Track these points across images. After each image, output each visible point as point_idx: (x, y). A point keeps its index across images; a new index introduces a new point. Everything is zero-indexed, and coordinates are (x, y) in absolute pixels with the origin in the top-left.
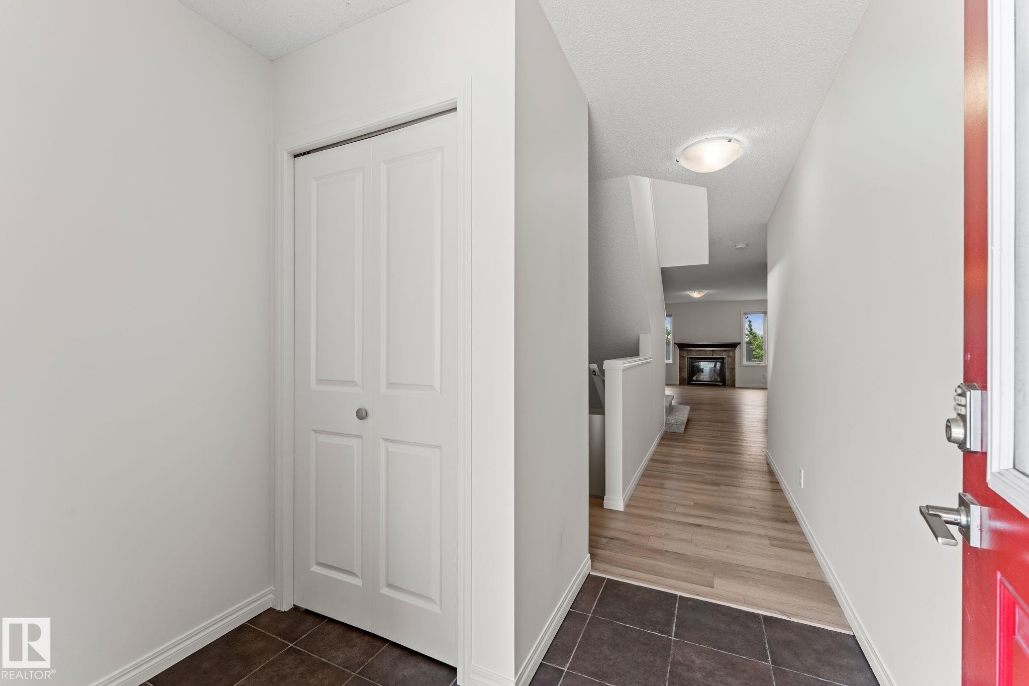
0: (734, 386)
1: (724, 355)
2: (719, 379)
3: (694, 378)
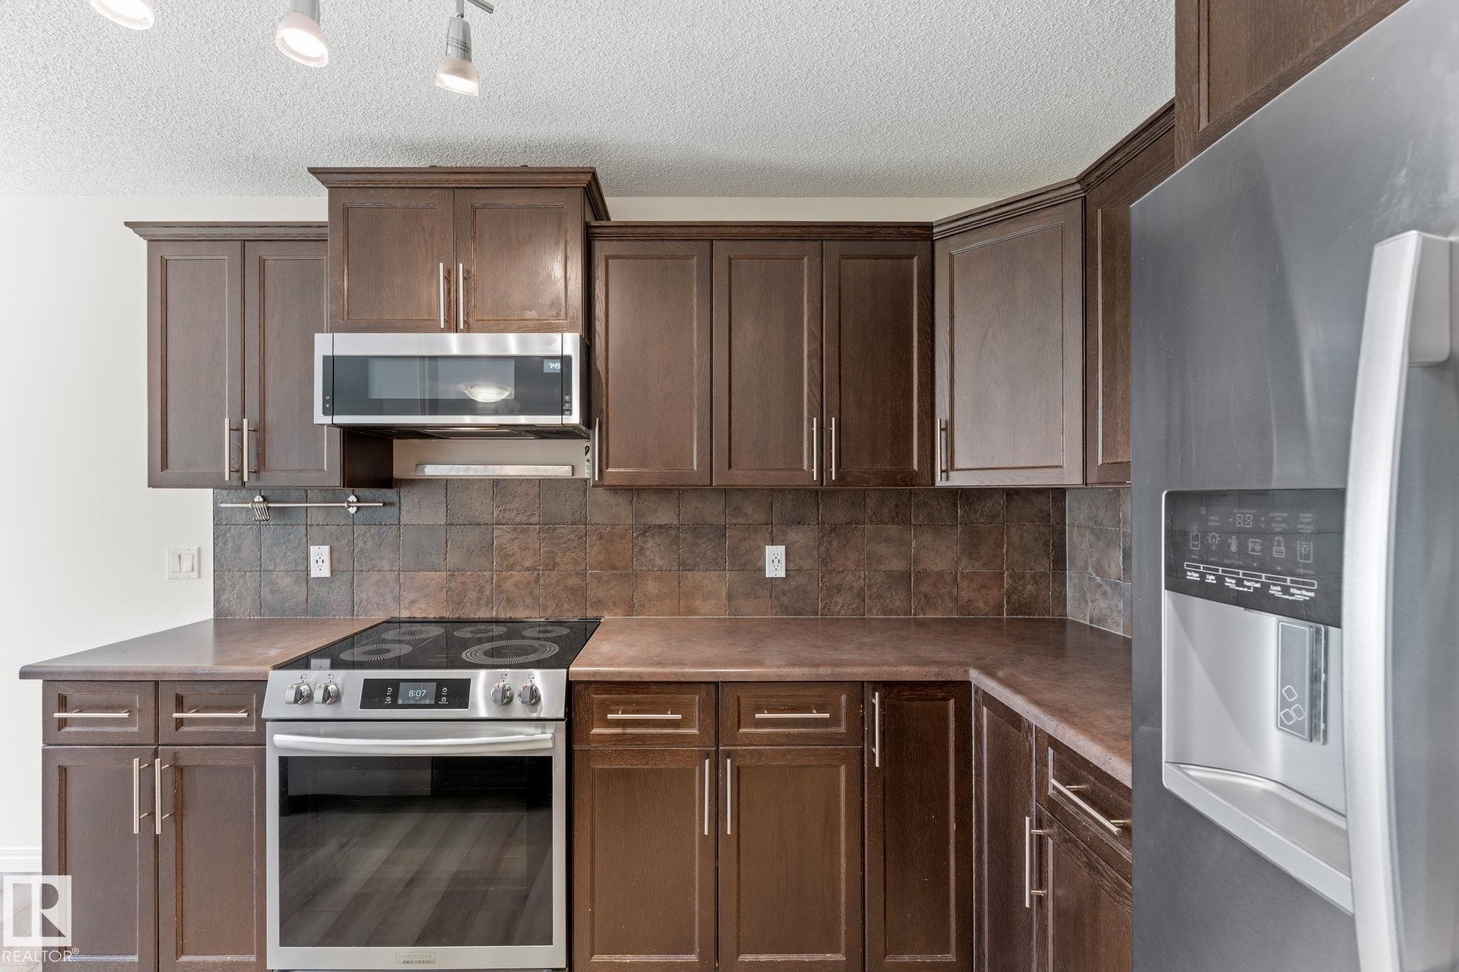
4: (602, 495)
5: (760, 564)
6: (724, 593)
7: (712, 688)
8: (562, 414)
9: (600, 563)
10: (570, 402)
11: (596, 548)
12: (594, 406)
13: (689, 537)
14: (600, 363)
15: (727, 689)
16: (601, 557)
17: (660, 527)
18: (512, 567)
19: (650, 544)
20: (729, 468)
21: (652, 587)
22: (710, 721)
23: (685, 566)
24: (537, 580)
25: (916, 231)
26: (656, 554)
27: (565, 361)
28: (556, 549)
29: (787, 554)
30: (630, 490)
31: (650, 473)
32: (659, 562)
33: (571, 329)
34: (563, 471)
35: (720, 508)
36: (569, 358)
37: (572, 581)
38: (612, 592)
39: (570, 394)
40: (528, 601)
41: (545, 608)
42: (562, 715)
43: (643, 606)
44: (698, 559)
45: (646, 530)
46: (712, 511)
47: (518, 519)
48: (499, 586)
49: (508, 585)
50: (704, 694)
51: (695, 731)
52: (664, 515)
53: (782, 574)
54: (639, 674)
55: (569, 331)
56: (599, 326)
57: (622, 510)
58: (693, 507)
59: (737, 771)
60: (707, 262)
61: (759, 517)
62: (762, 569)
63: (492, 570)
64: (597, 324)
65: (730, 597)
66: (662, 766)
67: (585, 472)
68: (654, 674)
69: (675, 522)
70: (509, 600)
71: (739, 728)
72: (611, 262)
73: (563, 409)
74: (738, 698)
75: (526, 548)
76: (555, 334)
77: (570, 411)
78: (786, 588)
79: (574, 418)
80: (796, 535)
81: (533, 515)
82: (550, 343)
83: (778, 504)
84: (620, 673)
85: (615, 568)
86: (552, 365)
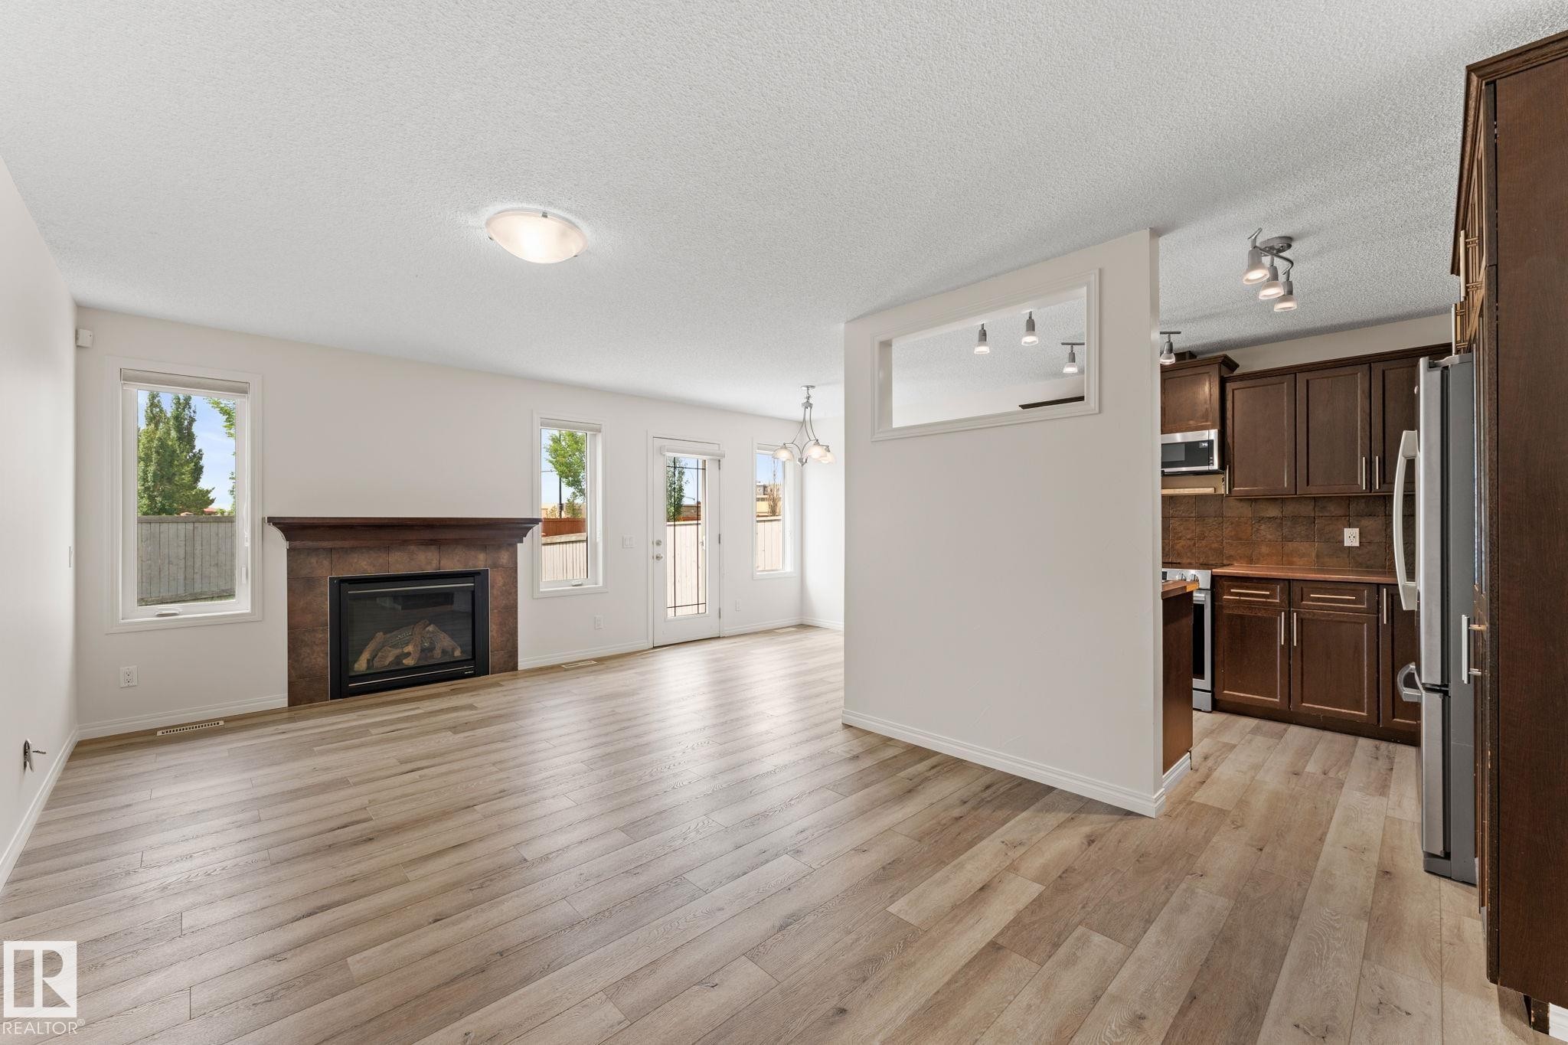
0: (515, 668)
1: (479, 561)
2: (457, 653)
3: (361, 665)
4: (1233, 503)
5: (1340, 538)
6: (1314, 555)
7: (1287, 582)
8: (1209, 465)
9: (1231, 537)
10: (1213, 460)
11: (1229, 529)
12: (1227, 460)
13: (1289, 523)
14: (1229, 440)
15: (1295, 583)
16: (1233, 533)
17: (1270, 518)
18: (1180, 538)
19: (1262, 527)
20: (1308, 485)
21: (1264, 550)
22: (1285, 597)
23: (1286, 539)
24: (1195, 544)
25: (1442, 348)
26: (1267, 532)
27: (1210, 442)
28: (1205, 529)
29: (1360, 533)
30: (1251, 500)
31: (1258, 489)
32: (1269, 536)
33: (1213, 427)
34: (1210, 491)
35: (1311, 507)
36: (1213, 441)
37: (1215, 545)
38: (1239, 551)
39: (1213, 456)
40: (1189, 554)
41: (1199, 559)
42: (1209, 587)
43: (1259, 559)
44: (1295, 535)
45: (1261, 520)
46: (1306, 510)
47: (1183, 515)
48: (1172, 547)
49: (1178, 547)
50: (1282, 585)
51: (1278, 601)
52: (1273, 511)
53: (1357, 544)
54: (1247, 574)
55: (1212, 428)
56: (1229, 422)
57: (1246, 510)
58: (1290, 509)
59: (1301, 621)
60: (1293, 384)
61: (1340, 512)
62: (1343, 542)
63: (1169, 539)
64: (1228, 422)
65: (1318, 556)
66: (1260, 614)
67: (1223, 490)
68: (1255, 574)
69: (1280, 515)
70: (1178, 554)
71: (1302, 600)
72: (1235, 392)
73: (1209, 462)
74: (1302, 588)
75: (1188, 529)
76: (1204, 431)
77: (1213, 464)
78: (1360, 552)
79: (1215, 466)
80: (1367, 522)
81: (1192, 513)
82: (1203, 434)
83: (1354, 505)
84: (1237, 573)
85: (1241, 539)
86: (1203, 444)
